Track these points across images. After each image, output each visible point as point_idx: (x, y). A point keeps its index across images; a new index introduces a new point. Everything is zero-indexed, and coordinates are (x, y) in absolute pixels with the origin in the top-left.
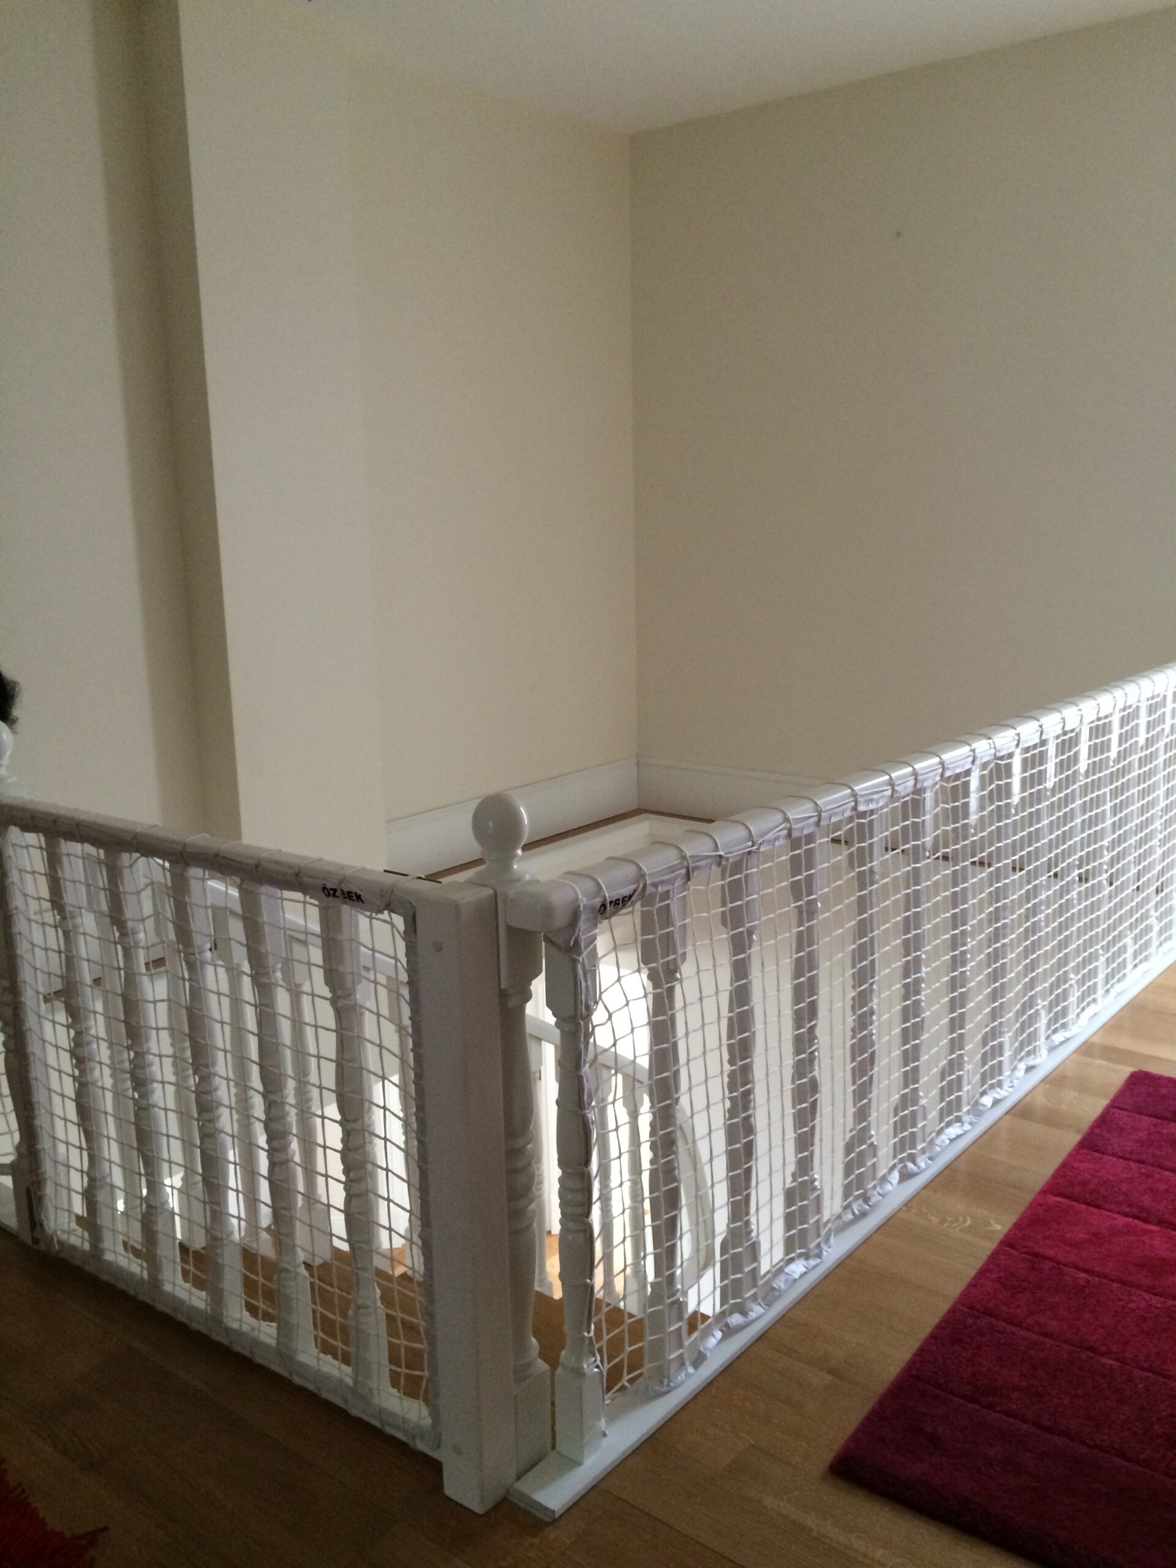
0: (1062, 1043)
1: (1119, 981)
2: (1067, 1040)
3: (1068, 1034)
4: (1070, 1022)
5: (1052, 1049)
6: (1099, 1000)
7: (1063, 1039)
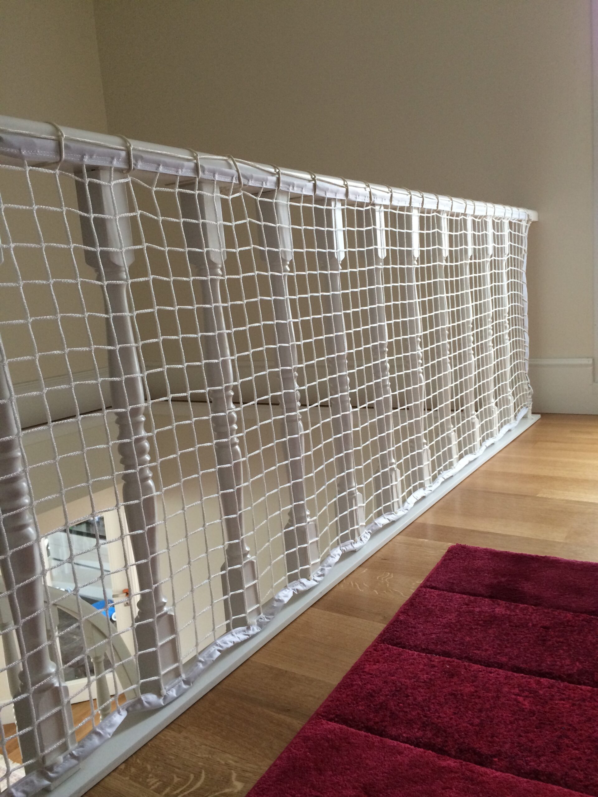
0: (386, 526)
1: (446, 468)
2: (393, 522)
3: (392, 517)
4: (396, 506)
5: (375, 533)
6: (427, 485)
7: (388, 522)
